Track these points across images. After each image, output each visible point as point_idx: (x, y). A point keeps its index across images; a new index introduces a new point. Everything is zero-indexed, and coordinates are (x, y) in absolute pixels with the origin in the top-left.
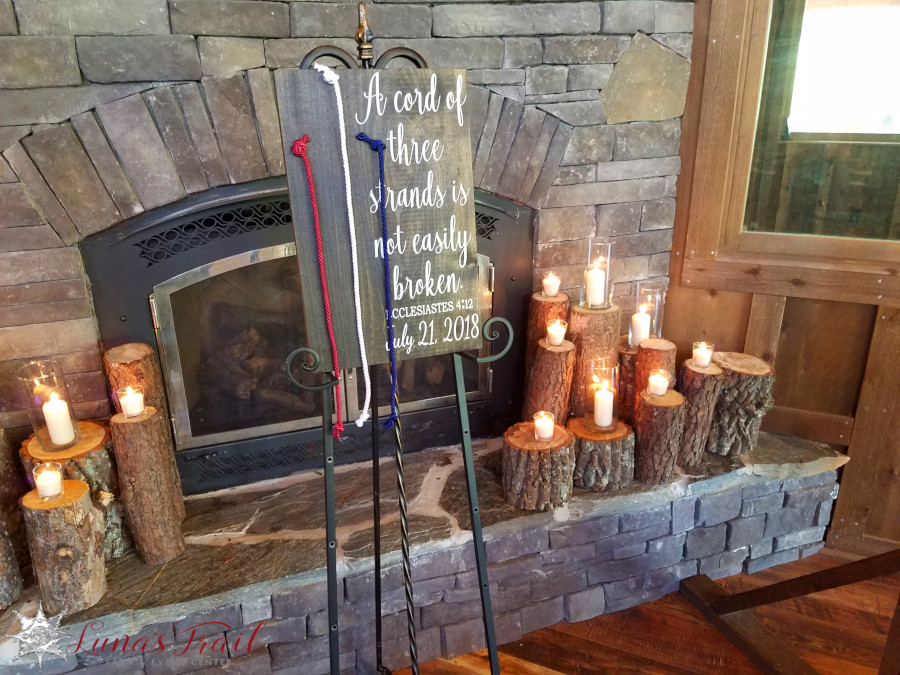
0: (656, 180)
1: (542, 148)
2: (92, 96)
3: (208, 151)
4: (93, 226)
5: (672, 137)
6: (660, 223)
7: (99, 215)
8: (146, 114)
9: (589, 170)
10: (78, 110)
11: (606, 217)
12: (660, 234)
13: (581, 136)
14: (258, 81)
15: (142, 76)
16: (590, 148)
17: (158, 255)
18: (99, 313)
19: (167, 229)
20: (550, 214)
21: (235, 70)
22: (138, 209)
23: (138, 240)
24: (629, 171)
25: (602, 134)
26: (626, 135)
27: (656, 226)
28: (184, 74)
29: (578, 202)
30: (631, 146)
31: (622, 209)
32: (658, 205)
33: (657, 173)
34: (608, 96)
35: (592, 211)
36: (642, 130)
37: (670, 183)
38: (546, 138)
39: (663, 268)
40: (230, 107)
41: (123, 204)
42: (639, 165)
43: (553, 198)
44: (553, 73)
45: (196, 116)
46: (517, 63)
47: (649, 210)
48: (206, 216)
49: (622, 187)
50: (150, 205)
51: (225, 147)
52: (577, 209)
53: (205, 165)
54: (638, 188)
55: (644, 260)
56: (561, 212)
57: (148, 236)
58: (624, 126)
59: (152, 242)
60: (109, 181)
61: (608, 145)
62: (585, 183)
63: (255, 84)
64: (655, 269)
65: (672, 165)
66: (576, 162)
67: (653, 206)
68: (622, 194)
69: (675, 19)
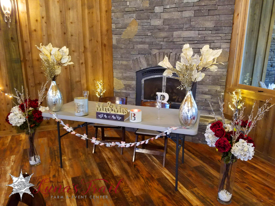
2: (139, 56)
3: (151, 63)
4: (137, 70)
7: (138, 69)
8: (144, 58)
10: (138, 57)
11: (211, 78)
14: (157, 54)
15: (144, 53)
17: (144, 75)
18: (136, 81)
19: (145, 72)
21: (155, 53)
22: (142, 69)
23: (142, 73)
27: (222, 81)
28: (149, 53)
31: (214, 76)
33: (222, 71)
37: (225, 73)
39: (224, 88)
40: (154, 57)
41: (141, 68)
45: (150, 58)
48: (149, 71)
50: (143, 69)
51: (153, 62)
53: (150, 64)
54: (217, 73)
55: (219, 87)
57: (143, 72)
59: (143, 73)
60: (140, 65)
62: (207, 71)
63: (157, 55)
64: (222, 88)
65: (225, 70)
67: (221, 77)
68: (214, 74)
69: (225, 45)
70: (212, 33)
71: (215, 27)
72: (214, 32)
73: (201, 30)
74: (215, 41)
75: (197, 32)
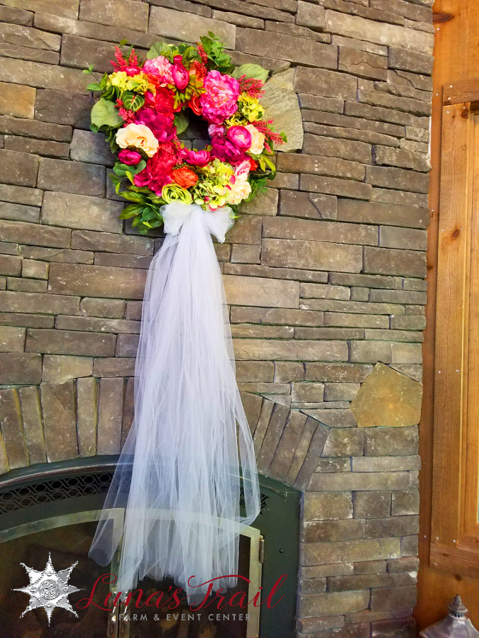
0: (401, 474)
1: (305, 443)
3: (34, 437)
5: (412, 441)
6: (407, 510)
9: (345, 462)
11: (361, 502)
12: (408, 520)
13: (337, 435)
16: (345, 445)
20: (313, 496)
21: (69, 377)
24: (379, 466)
25: (354, 435)
26: (374, 437)
27: (404, 512)
28: (27, 380)
29: (337, 488)
30: (379, 445)
31: (374, 496)
32: (404, 495)
33: (402, 468)
34: (357, 406)
35: (349, 496)
36: (386, 433)
37: (414, 476)
38: (308, 435)
39: (413, 549)
40: (58, 405)
42: (386, 461)
43: (315, 483)
44: (312, 388)
45: (30, 410)
46: (284, 379)
47: (398, 498)
49: (373, 478)
52: (337, 494)
53: (30, 447)
54: (386, 480)
55: (396, 541)
56: (323, 496)
58: (371, 429)
61: (360, 443)
62: (342, 472)
63: (81, 389)
64: (407, 550)
65: (413, 462)
66: (333, 455)
67: (401, 495)
68: (373, 484)
69: (407, 354)
70: (355, 297)
71: (362, 272)
72: (364, 294)
73: (310, 278)
74: (369, 333)
75: (293, 287)
